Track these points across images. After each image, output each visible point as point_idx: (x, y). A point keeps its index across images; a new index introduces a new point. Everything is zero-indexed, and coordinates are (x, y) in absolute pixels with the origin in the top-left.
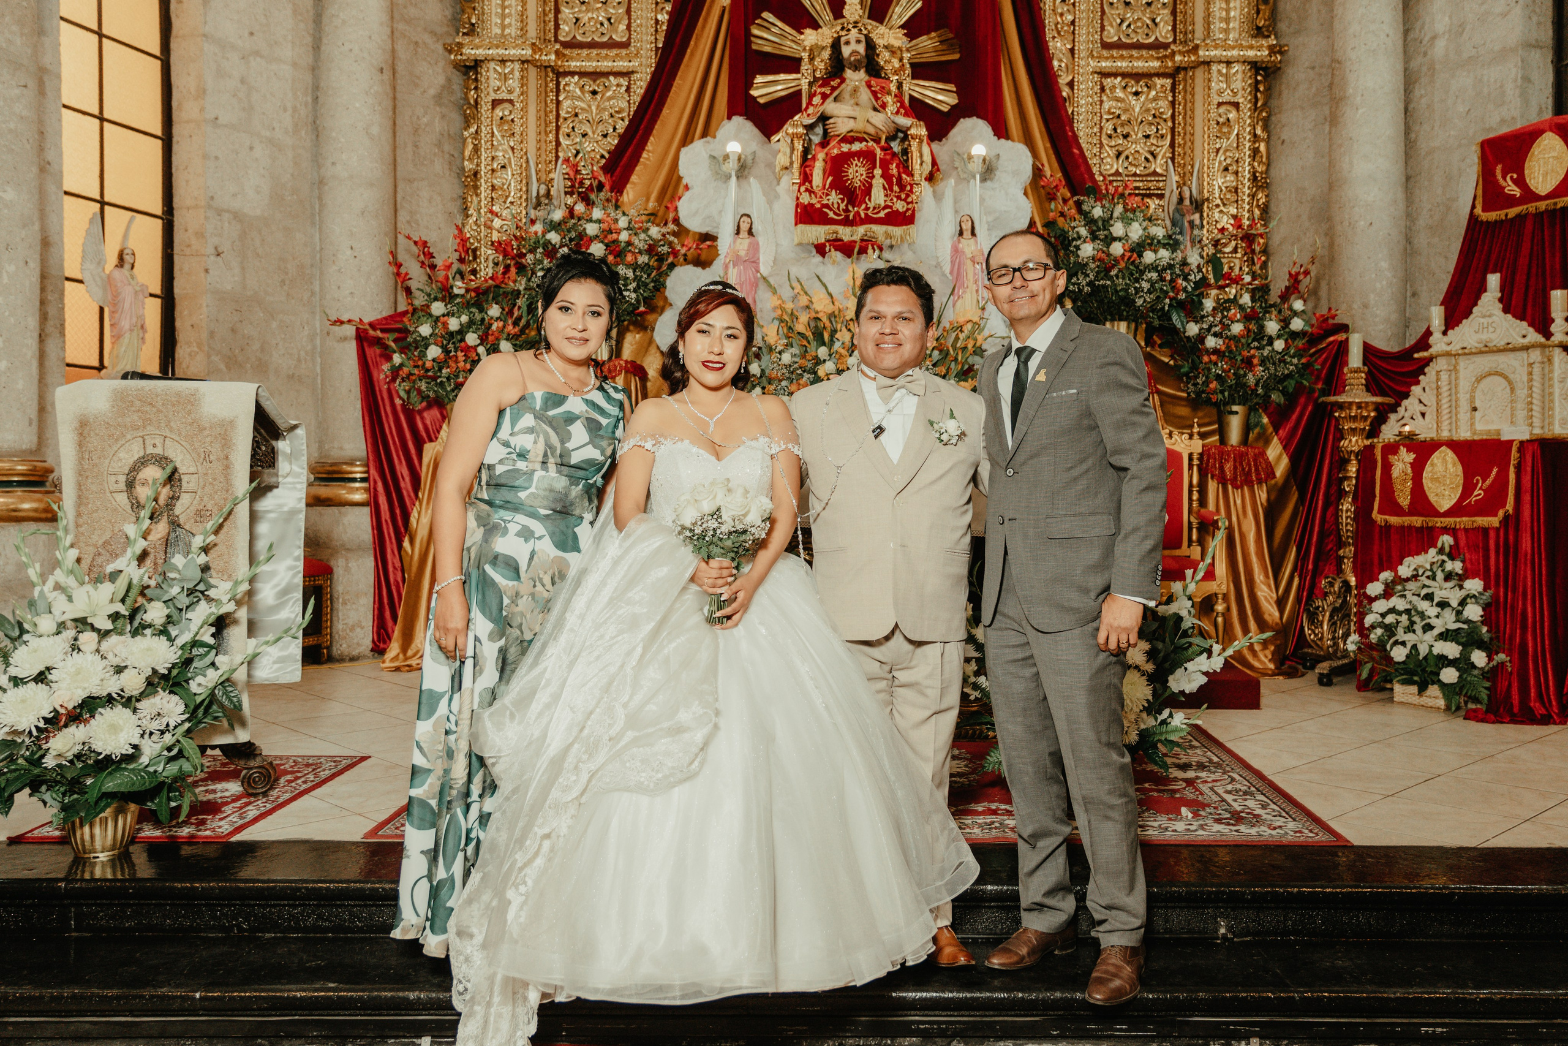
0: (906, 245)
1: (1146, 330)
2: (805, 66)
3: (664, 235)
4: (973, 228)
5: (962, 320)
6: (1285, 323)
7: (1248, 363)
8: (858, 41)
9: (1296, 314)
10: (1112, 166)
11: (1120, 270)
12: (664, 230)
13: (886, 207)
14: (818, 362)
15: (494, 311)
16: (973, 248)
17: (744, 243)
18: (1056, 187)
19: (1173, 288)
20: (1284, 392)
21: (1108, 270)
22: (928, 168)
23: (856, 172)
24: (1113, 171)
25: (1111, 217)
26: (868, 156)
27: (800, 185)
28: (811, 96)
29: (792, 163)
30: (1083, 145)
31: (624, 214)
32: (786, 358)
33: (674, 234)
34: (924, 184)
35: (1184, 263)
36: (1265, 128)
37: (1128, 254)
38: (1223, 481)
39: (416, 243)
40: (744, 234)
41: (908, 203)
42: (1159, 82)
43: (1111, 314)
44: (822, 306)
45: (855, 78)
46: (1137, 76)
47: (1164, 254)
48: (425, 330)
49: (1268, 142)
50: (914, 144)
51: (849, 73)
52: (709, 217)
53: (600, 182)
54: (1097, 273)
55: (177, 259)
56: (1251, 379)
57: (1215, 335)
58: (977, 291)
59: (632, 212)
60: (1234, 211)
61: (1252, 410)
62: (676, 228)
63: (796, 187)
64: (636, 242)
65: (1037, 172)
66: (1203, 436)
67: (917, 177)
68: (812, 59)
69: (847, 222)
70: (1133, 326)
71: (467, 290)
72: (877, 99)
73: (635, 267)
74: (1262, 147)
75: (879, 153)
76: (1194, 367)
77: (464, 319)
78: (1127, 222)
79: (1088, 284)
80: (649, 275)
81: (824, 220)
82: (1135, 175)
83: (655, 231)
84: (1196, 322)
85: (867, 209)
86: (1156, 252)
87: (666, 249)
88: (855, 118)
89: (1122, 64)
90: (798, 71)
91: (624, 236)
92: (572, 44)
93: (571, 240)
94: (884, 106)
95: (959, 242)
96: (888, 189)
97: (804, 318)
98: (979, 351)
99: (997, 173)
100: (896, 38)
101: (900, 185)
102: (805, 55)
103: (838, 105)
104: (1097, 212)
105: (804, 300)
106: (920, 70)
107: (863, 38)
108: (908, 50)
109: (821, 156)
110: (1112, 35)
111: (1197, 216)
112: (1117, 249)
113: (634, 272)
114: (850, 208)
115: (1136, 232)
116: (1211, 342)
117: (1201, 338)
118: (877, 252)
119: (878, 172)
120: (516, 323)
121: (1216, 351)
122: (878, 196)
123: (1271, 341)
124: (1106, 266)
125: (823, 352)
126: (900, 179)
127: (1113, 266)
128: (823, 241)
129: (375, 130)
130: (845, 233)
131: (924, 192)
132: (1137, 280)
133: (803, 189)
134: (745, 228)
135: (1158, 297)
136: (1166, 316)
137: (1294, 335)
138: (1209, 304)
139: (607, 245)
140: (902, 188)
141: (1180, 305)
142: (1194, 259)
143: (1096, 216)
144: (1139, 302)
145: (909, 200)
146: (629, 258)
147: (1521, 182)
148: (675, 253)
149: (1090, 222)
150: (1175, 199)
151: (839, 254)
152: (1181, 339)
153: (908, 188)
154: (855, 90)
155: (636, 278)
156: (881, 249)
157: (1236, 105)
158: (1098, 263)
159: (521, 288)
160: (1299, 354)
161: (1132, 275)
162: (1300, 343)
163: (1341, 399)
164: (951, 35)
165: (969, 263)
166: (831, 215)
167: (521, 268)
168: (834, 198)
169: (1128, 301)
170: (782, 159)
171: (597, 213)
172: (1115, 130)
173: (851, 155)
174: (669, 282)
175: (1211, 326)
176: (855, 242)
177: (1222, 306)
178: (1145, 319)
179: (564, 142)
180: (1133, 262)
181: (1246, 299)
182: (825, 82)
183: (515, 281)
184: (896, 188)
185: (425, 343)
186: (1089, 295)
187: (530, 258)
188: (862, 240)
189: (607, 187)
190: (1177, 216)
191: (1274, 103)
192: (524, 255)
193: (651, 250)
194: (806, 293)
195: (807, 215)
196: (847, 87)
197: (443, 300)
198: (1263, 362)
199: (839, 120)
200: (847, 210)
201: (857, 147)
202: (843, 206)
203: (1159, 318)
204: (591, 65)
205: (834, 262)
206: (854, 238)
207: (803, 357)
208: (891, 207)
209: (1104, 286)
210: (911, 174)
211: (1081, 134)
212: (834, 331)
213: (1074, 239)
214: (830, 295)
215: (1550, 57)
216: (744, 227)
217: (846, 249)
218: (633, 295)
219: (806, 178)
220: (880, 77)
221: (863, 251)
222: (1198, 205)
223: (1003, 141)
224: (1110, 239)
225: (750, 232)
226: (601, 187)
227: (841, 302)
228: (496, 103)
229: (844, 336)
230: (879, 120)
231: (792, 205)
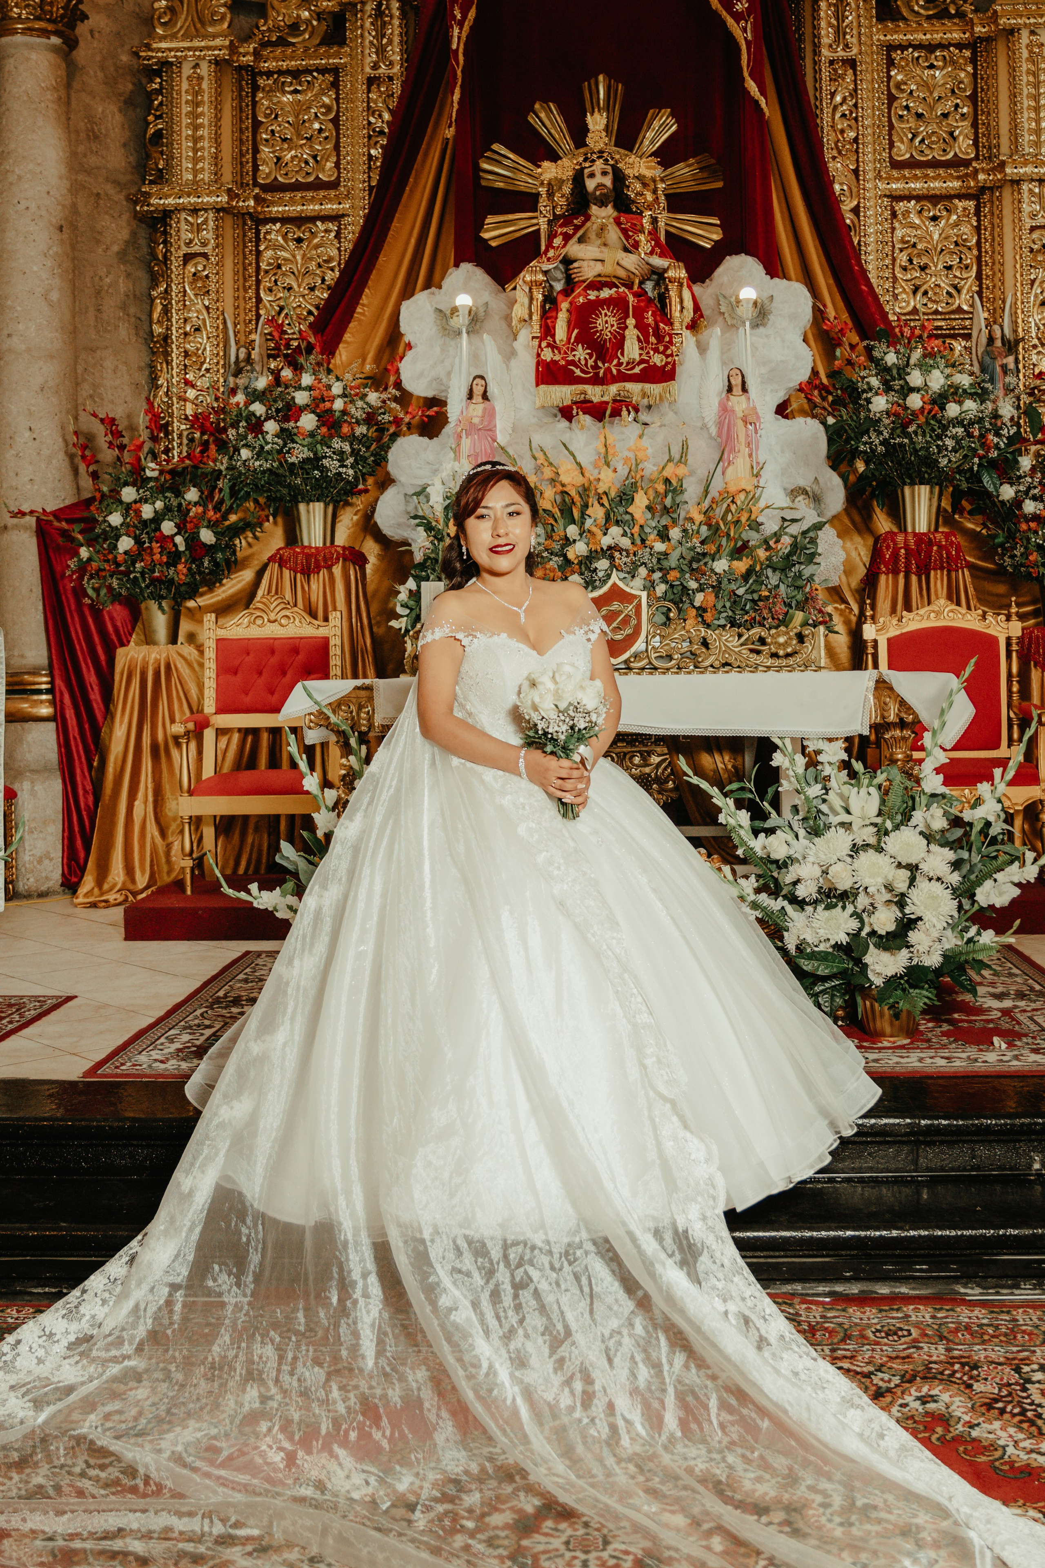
0: (666, 404)
1: (953, 495)
2: (543, 202)
3: (384, 402)
4: (744, 383)
5: (733, 489)
8: (604, 173)
10: (908, 303)
11: (919, 426)
12: (384, 396)
13: (642, 361)
14: (567, 542)
15: (192, 495)
16: (744, 406)
17: (477, 409)
18: (841, 330)
19: (983, 445)
21: (905, 426)
22: (689, 314)
23: (605, 323)
24: (910, 308)
25: (908, 365)
26: (618, 304)
27: (541, 339)
28: (552, 236)
29: (531, 315)
30: (873, 281)
31: (338, 379)
33: (395, 399)
34: (687, 333)
37: (928, 407)
39: (102, 421)
40: (478, 398)
41: (667, 356)
42: (961, 204)
43: (910, 478)
44: (570, 478)
45: (602, 214)
46: (934, 200)
47: (970, 405)
48: (115, 519)
51: (594, 209)
52: (437, 379)
53: (309, 343)
54: (893, 429)
57: (1034, 498)
58: (750, 455)
59: (348, 376)
62: (398, 394)
63: (536, 342)
64: (353, 410)
65: (819, 313)
66: (1020, 615)
67: (677, 325)
68: (550, 195)
69: (596, 380)
70: (937, 489)
71: (161, 472)
72: (627, 237)
73: (352, 439)
75: (631, 298)
76: (1011, 536)
77: (159, 507)
78: (926, 369)
79: (881, 444)
80: (368, 448)
81: (570, 379)
82: (936, 312)
83: (373, 397)
84: (1012, 484)
85: (620, 364)
86: (960, 403)
87: (387, 418)
88: (602, 261)
89: (918, 186)
90: (535, 210)
91: (338, 405)
92: (275, 188)
93: (278, 411)
94: (636, 245)
95: (728, 399)
96: (643, 341)
97: (549, 492)
98: (756, 526)
99: (771, 317)
100: (648, 168)
101: (657, 336)
102: (543, 190)
103: (582, 246)
104: (891, 359)
105: (548, 473)
106: (678, 202)
107: (609, 169)
108: (662, 180)
109: (565, 306)
111: (1010, 359)
112: (915, 401)
113: (351, 445)
114: (600, 364)
115: (937, 381)
116: (1029, 507)
117: (1017, 503)
118: (633, 414)
119: (631, 321)
120: (217, 508)
121: (1034, 517)
122: (632, 350)
124: (901, 421)
125: (572, 531)
126: (657, 329)
127: (911, 422)
128: (567, 402)
129: (55, 296)
130: (595, 393)
132: (939, 437)
133: (544, 344)
134: (480, 391)
135: (965, 456)
136: (975, 478)
138: (1025, 462)
139: (318, 415)
140: (660, 338)
141: (992, 465)
142: (1006, 411)
143: (889, 364)
144: (943, 462)
145: (669, 352)
146: (345, 429)
148: (397, 421)
149: (883, 370)
150: (984, 340)
152: (994, 503)
153: (667, 339)
154: (602, 228)
155: (354, 453)
156: (637, 410)
158: (892, 418)
159: (223, 468)
161: (933, 430)
164: (713, 161)
165: (740, 423)
166: (578, 372)
167: (222, 446)
168: (581, 353)
169: (930, 462)
170: (519, 311)
171: (307, 379)
172: (910, 261)
173: (599, 303)
174: (391, 455)
175: (1029, 489)
176: (607, 403)
178: (951, 482)
179: (265, 296)
180: (934, 417)
182: (567, 220)
183: (215, 461)
184: (653, 339)
185: (115, 534)
186: (884, 455)
187: (232, 433)
188: (615, 401)
189: (318, 349)
190: (987, 359)
192: (224, 430)
193: (370, 419)
194: (551, 464)
195: (549, 374)
196: (593, 226)
197: (134, 484)
199: (585, 264)
200: (596, 367)
201: (606, 293)
202: (591, 362)
203: (967, 480)
204: (294, 210)
205: (582, 428)
206: (606, 399)
207: (549, 537)
208: (647, 362)
209: (901, 445)
210: (670, 323)
211: (870, 267)
212: (586, 506)
213: (864, 391)
214: (579, 464)
216: (478, 390)
217: (597, 412)
218: (351, 472)
219: (548, 331)
220: (632, 212)
221: (616, 413)
222: (1011, 346)
223: (776, 280)
224: (906, 390)
225: (485, 396)
226: (310, 349)
227: (591, 473)
228: (188, 258)
229: (597, 512)
230: (630, 261)
231: (532, 363)
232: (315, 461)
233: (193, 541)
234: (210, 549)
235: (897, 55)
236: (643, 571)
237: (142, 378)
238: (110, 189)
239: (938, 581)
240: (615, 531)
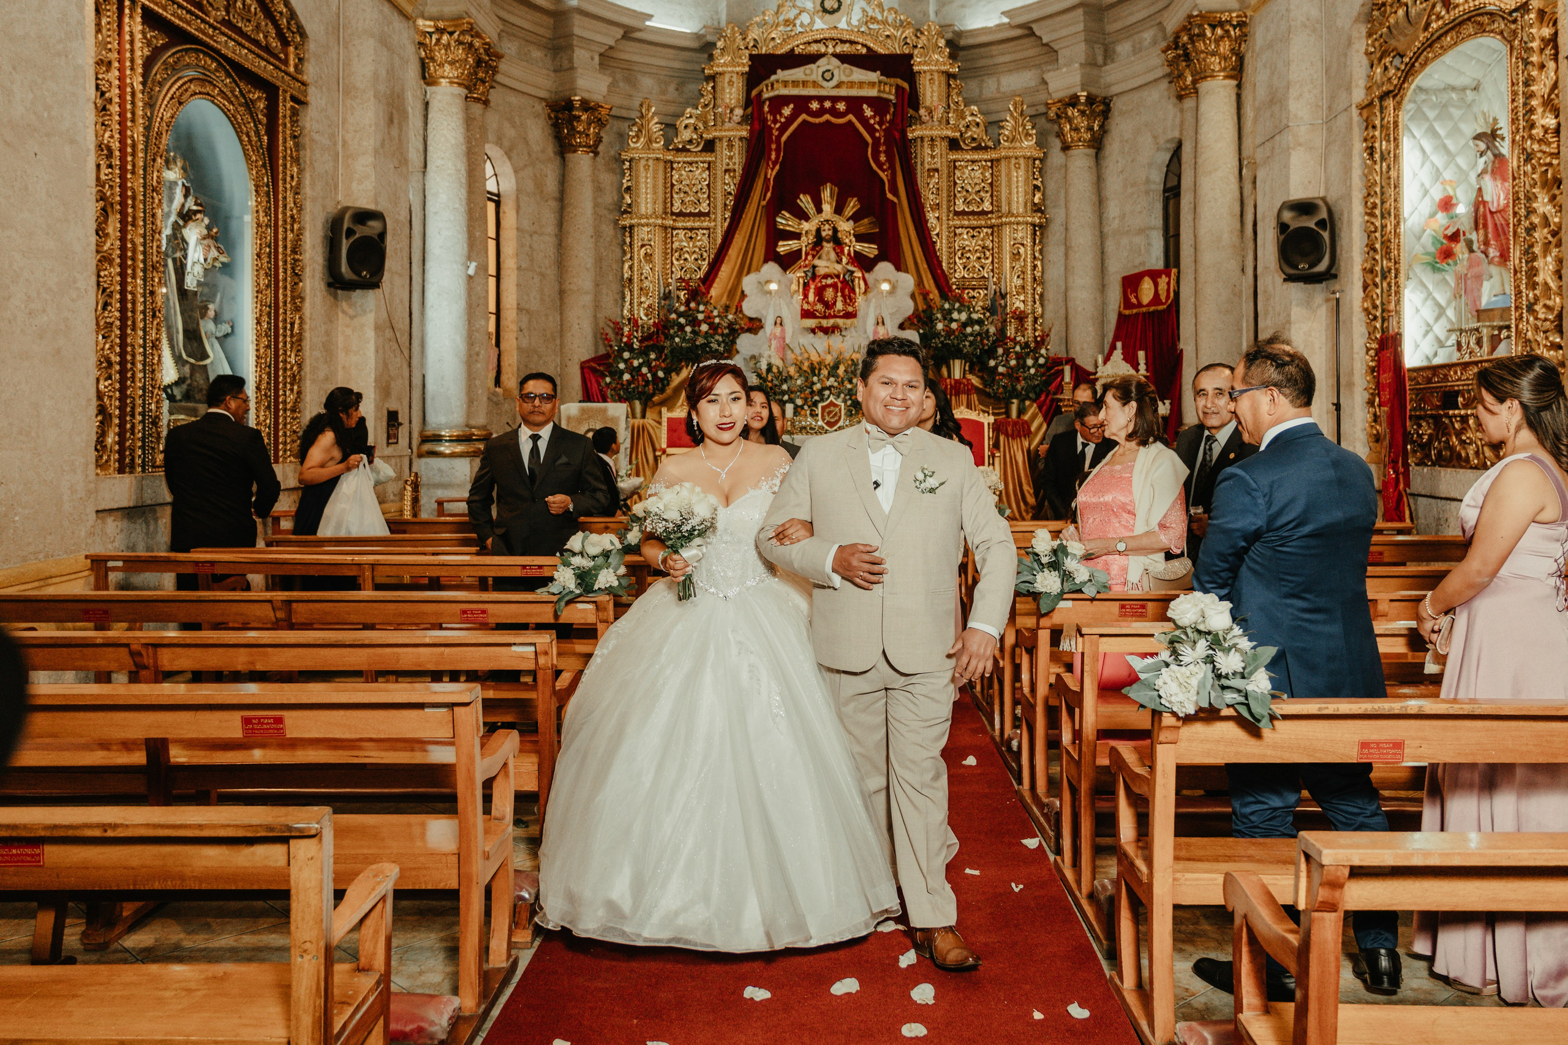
0: (853, 328)
1: (971, 364)
2: (804, 238)
3: (735, 318)
4: (883, 322)
6: (1036, 359)
7: (1018, 380)
8: (829, 227)
9: (1042, 356)
10: (960, 274)
11: (956, 335)
13: (844, 310)
14: (813, 383)
15: (653, 356)
16: (883, 331)
17: (778, 329)
19: (982, 344)
20: (1035, 393)
21: (950, 335)
22: (863, 289)
23: (829, 294)
24: (960, 277)
25: (954, 309)
26: (834, 285)
27: (803, 299)
30: (945, 265)
31: (714, 307)
32: (799, 382)
35: (988, 330)
36: (1041, 252)
37: (960, 328)
38: (1007, 435)
39: (613, 323)
40: (778, 325)
41: (853, 308)
42: (985, 230)
43: (953, 356)
44: (815, 358)
45: (828, 247)
46: (973, 228)
47: (977, 328)
48: (622, 366)
49: (1042, 261)
50: (857, 280)
51: (825, 244)
54: (946, 336)
55: (502, 334)
56: (1019, 387)
57: (1003, 366)
59: (718, 306)
60: (1022, 298)
61: (1022, 401)
62: (741, 316)
63: (801, 300)
64: (723, 322)
65: (918, 286)
66: (994, 414)
67: (858, 294)
69: (825, 317)
70: (963, 361)
72: (838, 256)
73: (722, 335)
74: (1039, 263)
75: (839, 285)
76: (993, 380)
77: (641, 360)
78: (960, 312)
79: (940, 342)
80: (728, 338)
81: (815, 317)
82: (973, 278)
83: (730, 317)
84: (994, 360)
85: (835, 311)
86: (973, 326)
87: (737, 327)
88: (828, 267)
89: (966, 223)
90: (800, 240)
91: (717, 320)
92: (681, 214)
93: (691, 322)
94: (842, 259)
95: (877, 328)
96: (845, 302)
97: (806, 364)
101: (849, 299)
103: (820, 260)
104: (948, 306)
105: (806, 355)
106: (859, 238)
107: (831, 226)
109: (813, 287)
110: (960, 206)
111: (1002, 302)
112: (954, 326)
113: (722, 337)
114: (827, 311)
115: (964, 317)
116: (1001, 369)
117: (996, 367)
119: (839, 294)
120: (664, 362)
121: (1002, 374)
122: (839, 305)
123: (1029, 368)
124: (949, 332)
125: (815, 379)
126: (849, 295)
127: (952, 334)
128: (814, 326)
130: (825, 323)
131: (860, 300)
132: (964, 340)
133: (804, 301)
134: (779, 322)
135: (975, 348)
136: (979, 357)
137: (1041, 366)
138: (1000, 351)
139: (708, 324)
140: (851, 300)
141: (986, 352)
142: (992, 330)
143: (947, 308)
144: (966, 350)
145: (854, 306)
146: (720, 331)
147: (1137, 297)
148: (740, 327)
149: (942, 309)
151: (821, 334)
152: (987, 367)
153: (854, 299)
154: (828, 252)
155: (723, 341)
157: (1023, 245)
158: (946, 332)
159: (667, 345)
160: (1043, 375)
161: (961, 338)
162: (1042, 370)
163: (1061, 397)
164: (874, 219)
166: (818, 314)
167: (667, 336)
168: (819, 307)
169: (960, 351)
171: (702, 308)
172: (963, 254)
173: (827, 286)
174: (738, 341)
175: (1001, 362)
176: (829, 327)
177: (1007, 352)
178: (970, 358)
179: (675, 262)
180: (962, 332)
181: (1018, 348)
182: (813, 248)
183: (663, 342)
184: (848, 302)
185: (622, 373)
186: (942, 347)
187: (671, 330)
188: (833, 326)
191: (1045, 241)
192: (667, 329)
193: (730, 326)
194: (807, 353)
195: (806, 314)
196: (824, 251)
197: (628, 351)
198: (1025, 379)
199: (821, 268)
200: (825, 312)
201: (829, 281)
202: (823, 310)
203: (976, 358)
204: (689, 224)
206: (829, 325)
208: (846, 310)
209: (949, 343)
210: (855, 292)
211: (943, 259)
212: (820, 369)
213: (935, 319)
214: (818, 352)
215: (1161, 233)
217: (826, 331)
218: (722, 347)
219: (806, 296)
220: (840, 245)
221: (833, 332)
222: (1003, 296)
223: (900, 273)
224: (952, 320)
225: (781, 324)
226: (702, 294)
227: (823, 355)
228: (643, 246)
229: (825, 372)
230: (839, 267)
231: (799, 309)
232: (707, 345)
233: (655, 375)
234: (662, 380)
235: (957, 164)
236: (842, 396)
237: (618, 297)
238: (606, 212)
239: (964, 397)
240: (832, 379)
